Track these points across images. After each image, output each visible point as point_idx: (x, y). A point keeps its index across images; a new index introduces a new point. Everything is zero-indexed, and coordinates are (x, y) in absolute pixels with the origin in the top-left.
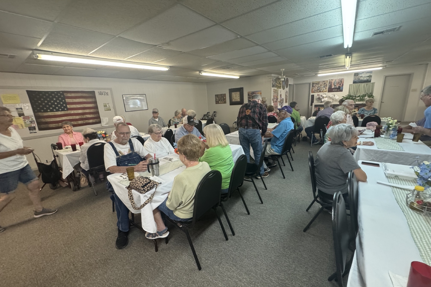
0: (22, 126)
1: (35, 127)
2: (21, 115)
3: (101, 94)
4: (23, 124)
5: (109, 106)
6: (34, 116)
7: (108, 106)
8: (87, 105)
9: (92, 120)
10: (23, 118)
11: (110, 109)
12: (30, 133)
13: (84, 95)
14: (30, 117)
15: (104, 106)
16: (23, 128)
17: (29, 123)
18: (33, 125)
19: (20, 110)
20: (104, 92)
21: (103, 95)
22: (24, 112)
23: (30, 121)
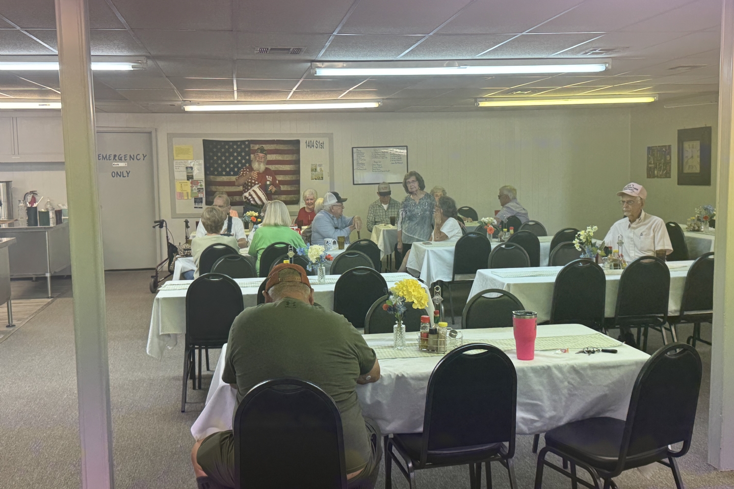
0: (188, 196)
1: (202, 198)
2: (190, 177)
3: (310, 145)
4: (189, 191)
5: (321, 170)
6: (204, 180)
7: (319, 171)
8: (281, 166)
9: (285, 196)
10: (191, 183)
11: (322, 178)
12: (195, 207)
13: (281, 147)
14: (199, 181)
15: (312, 170)
16: (188, 199)
17: (196, 191)
18: (200, 195)
19: (190, 170)
20: (317, 141)
21: (315, 147)
22: (194, 174)
23: (198, 189)
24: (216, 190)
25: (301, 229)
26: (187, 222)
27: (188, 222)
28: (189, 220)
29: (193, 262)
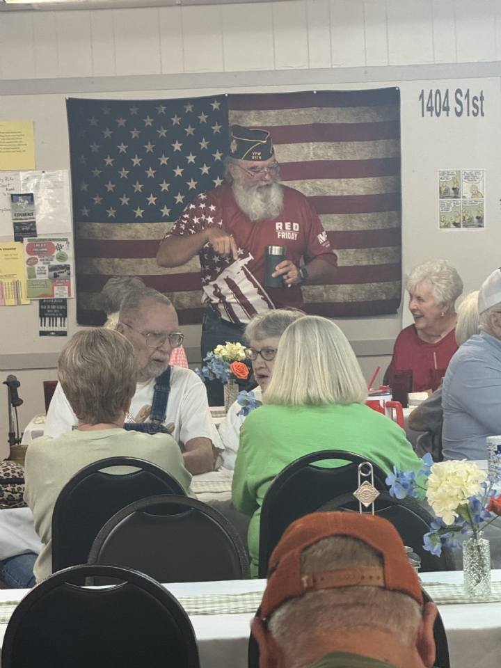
0: (17, 296)
1: (64, 302)
2: (24, 230)
3: (435, 105)
4: (23, 278)
5: (476, 193)
6: (71, 239)
7: (469, 196)
8: (335, 182)
9: (348, 287)
10: (30, 250)
11: (480, 219)
12: (42, 333)
13: (334, 116)
14: (55, 243)
15: (444, 194)
16: (19, 304)
17: (45, 277)
18: (60, 292)
19: (23, 205)
20: (459, 91)
21: (452, 112)
22: (39, 218)
23: (51, 270)
24: (111, 272)
25: (405, 404)
26: (12, 385)
27: (18, 384)
28: (19, 376)
29: (31, 522)
